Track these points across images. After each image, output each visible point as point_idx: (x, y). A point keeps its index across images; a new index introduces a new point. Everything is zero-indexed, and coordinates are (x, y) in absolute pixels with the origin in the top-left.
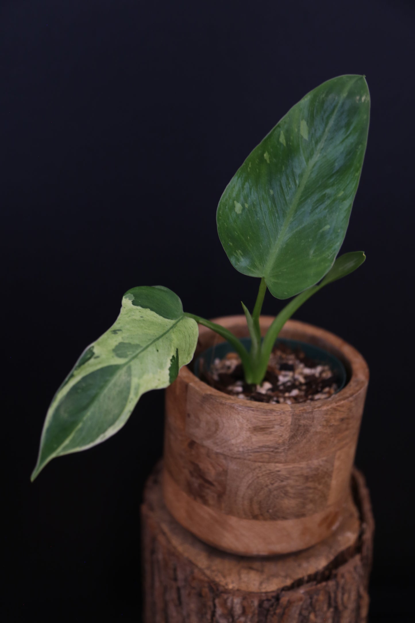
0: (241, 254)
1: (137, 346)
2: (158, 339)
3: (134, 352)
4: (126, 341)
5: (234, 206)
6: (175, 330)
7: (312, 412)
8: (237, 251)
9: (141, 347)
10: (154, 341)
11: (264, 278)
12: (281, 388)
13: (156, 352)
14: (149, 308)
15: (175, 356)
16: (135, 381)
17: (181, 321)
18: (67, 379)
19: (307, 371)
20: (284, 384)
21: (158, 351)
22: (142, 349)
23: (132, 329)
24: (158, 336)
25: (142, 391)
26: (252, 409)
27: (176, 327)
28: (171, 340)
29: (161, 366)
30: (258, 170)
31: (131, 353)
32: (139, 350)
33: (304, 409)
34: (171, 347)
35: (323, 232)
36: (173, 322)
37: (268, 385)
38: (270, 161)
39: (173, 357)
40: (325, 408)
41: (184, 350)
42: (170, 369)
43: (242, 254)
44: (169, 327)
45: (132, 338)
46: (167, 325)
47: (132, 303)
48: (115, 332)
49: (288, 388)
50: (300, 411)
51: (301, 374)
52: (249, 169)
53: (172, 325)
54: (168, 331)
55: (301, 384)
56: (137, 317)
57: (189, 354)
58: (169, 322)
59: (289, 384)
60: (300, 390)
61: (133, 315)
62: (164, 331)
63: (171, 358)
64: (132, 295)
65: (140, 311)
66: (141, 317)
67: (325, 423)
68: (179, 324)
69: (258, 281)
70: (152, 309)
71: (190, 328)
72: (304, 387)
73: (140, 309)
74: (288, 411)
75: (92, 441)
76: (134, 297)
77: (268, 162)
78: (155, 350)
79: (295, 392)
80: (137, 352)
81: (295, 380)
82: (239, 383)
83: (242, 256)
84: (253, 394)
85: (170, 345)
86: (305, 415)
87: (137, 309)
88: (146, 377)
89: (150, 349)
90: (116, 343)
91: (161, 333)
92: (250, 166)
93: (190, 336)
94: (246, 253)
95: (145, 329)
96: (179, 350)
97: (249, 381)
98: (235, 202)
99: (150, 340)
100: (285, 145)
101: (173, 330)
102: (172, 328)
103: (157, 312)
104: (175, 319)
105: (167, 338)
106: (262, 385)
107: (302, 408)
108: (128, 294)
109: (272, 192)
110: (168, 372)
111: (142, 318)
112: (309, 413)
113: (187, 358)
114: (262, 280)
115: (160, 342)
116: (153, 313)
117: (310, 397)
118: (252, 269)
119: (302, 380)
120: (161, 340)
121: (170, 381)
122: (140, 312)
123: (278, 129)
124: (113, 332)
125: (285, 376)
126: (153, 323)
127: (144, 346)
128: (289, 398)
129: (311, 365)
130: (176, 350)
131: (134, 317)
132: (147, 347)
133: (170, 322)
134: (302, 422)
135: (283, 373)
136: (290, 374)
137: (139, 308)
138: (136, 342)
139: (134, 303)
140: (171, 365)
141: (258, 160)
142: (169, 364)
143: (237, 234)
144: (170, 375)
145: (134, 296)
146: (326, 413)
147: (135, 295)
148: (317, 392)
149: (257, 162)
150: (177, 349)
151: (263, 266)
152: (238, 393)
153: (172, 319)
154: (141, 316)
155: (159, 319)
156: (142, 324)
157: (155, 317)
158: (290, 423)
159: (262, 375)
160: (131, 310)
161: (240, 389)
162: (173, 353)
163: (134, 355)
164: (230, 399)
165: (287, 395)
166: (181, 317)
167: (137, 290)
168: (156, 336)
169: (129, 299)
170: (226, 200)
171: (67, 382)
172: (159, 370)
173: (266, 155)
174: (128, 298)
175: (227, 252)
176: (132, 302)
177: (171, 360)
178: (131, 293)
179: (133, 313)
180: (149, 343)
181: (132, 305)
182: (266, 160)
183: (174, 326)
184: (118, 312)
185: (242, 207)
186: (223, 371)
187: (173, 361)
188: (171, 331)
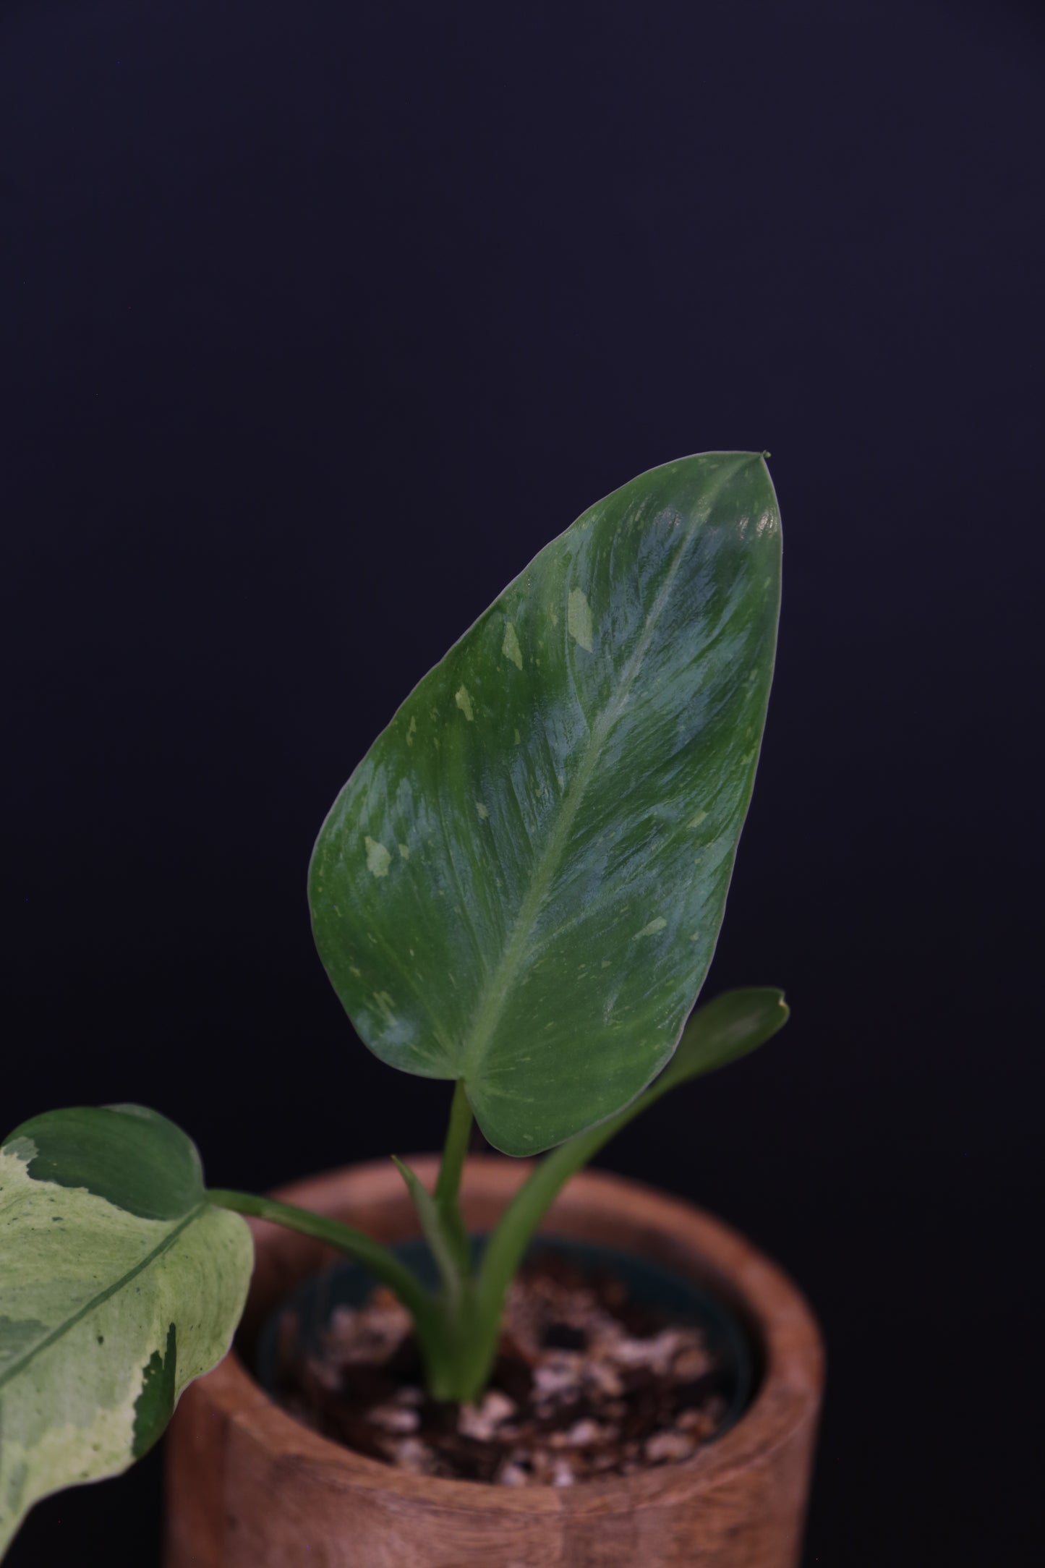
0: (387, 1004)
1: (32, 1326)
2: (106, 1295)
3: (16, 1349)
5: (363, 853)
6: (170, 1256)
7: (629, 1515)
8: (376, 995)
9: (45, 1329)
10: (93, 1304)
11: (462, 1080)
12: (545, 1412)
13: (94, 1345)
14: (86, 1185)
15: (162, 1355)
16: (12, 1452)
17: (195, 1222)
19: (630, 1351)
20: (554, 1398)
21: (101, 1340)
22: (46, 1336)
23: (19, 1265)
24: (106, 1286)
25: (36, 1491)
26: (433, 1507)
27: (176, 1247)
28: (152, 1297)
29: (108, 1397)
30: (436, 742)
32: (37, 1342)
33: (604, 1506)
34: (150, 1322)
35: (645, 938)
36: (167, 1227)
37: (499, 1407)
38: (475, 715)
39: (155, 1356)
40: (672, 1499)
41: (199, 1326)
42: (139, 1405)
43: (392, 1003)
44: (150, 1248)
45: (14, 1299)
46: (143, 1242)
47: (27, 1170)
49: (567, 1415)
50: (590, 1511)
51: (609, 1361)
52: (409, 739)
53: (161, 1240)
54: (144, 1264)
55: (608, 1399)
56: (43, 1222)
57: (216, 1337)
58: (152, 1230)
59: (569, 1400)
60: (602, 1421)
61: (27, 1215)
62: (132, 1265)
63: (146, 1361)
64: (31, 1143)
65: (54, 1196)
66: (55, 1219)
67: (673, 1548)
68: (185, 1234)
69: (446, 1089)
70: (95, 1190)
71: (225, 1246)
72: (616, 1411)
73: (54, 1192)
74: (550, 1514)
76: (37, 1150)
77: (469, 717)
78: (91, 1337)
79: (584, 1433)
80: (29, 1348)
81: (587, 1384)
82: (410, 1396)
83: (393, 1010)
84: (447, 1444)
85: (148, 1314)
86: (608, 1526)
87: (44, 1192)
88: (51, 1439)
89: (72, 1335)
91: (120, 1274)
92: (413, 727)
93: (220, 1276)
94: (404, 1002)
95: (65, 1261)
96: (178, 1329)
97: (441, 1390)
98: (368, 840)
99: (78, 1300)
100: (520, 665)
101: (163, 1258)
102: (160, 1250)
103: (113, 1199)
104: (175, 1218)
105: (138, 1290)
106: (480, 1404)
107: (596, 1502)
108: (16, 1138)
109: (482, 811)
110: (127, 1415)
111: (56, 1224)
112: (620, 1517)
113: (209, 1351)
114: (458, 1089)
115: (112, 1309)
116: (100, 1203)
117: (631, 1450)
118: (425, 1054)
119: (609, 1382)
120: (115, 1298)
121: (135, 1450)
122: (52, 1200)
123: (498, 617)
125: (557, 1369)
126: (94, 1238)
127: (55, 1324)
128: (567, 1451)
129: (642, 1330)
130: (167, 1330)
131: (30, 1222)
132: (66, 1327)
133: (155, 1231)
134: (600, 1549)
135: (557, 1357)
136: (573, 1361)
137: (51, 1186)
138: (29, 1311)
139: (36, 1171)
140: (145, 1387)
141: (435, 710)
142: (135, 1387)
143: (375, 941)
144: (137, 1426)
145: (37, 1145)
146: (678, 1513)
147: (41, 1144)
148: (656, 1428)
149: (433, 717)
150: (173, 1327)
151: (461, 1043)
152: (401, 1435)
153: (163, 1219)
154: (55, 1215)
155: (118, 1220)
156: (55, 1246)
157: (103, 1216)
158: (557, 1554)
159: (480, 1366)
160: (21, 1197)
161: (406, 1420)
162: (155, 1343)
163: (17, 1359)
164: (363, 1471)
165: (558, 1440)
166: (195, 1208)
167: (50, 1122)
168: (100, 1284)
169: (20, 1158)
170: (339, 835)
172: (99, 1411)
173: (461, 697)
174: (16, 1155)
175: (344, 997)
176: (28, 1166)
177: (146, 1371)
178: (27, 1135)
179: (27, 1208)
180: (72, 1314)
181: (27, 1178)
182: (461, 712)
183: (170, 1241)
185: (388, 855)
186: (358, 1355)
187: (153, 1372)
188: (154, 1262)
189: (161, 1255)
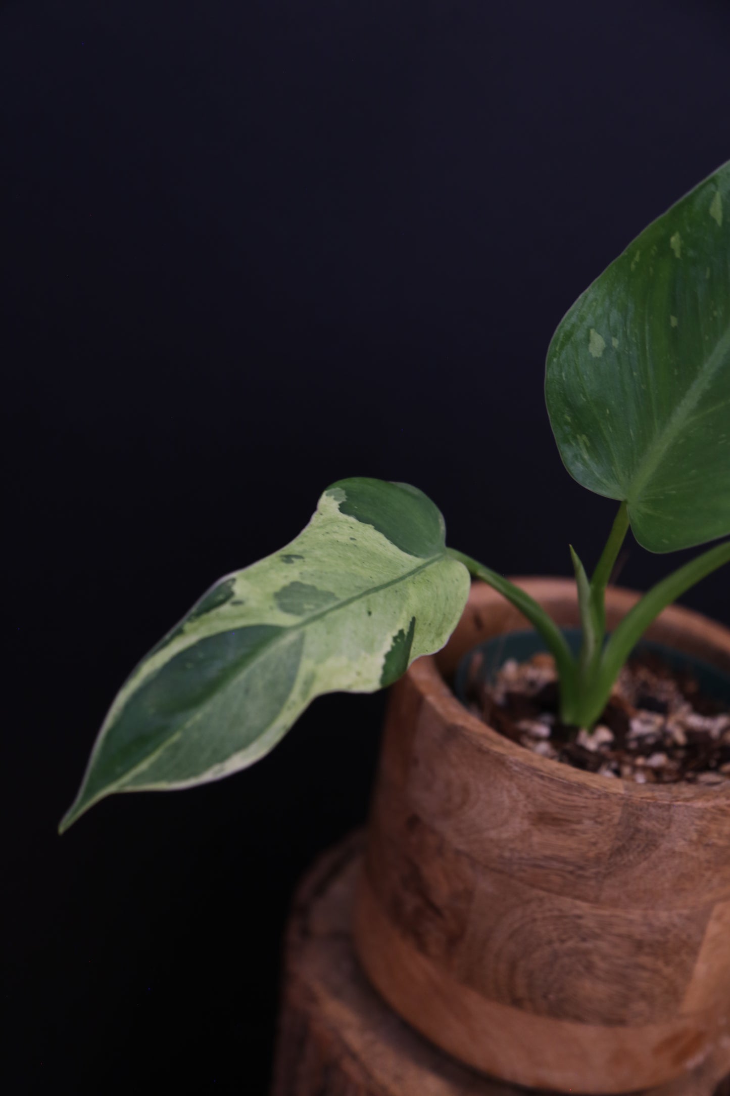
0: (585, 444)
1: (329, 596)
2: (376, 589)
3: (318, 606)
4: (307, 582)
5: (588, 340)
6: (418, 578)
8: (578, 436)
9: (337, 599)
10: (368, 592)
11: (626, 502)
12: (633, 745)
13: (365, 615)
14: (373, 524)
15: (406, 632)
16: (306, 666)
17: (436, 563)
18: (167, 637)
19: (696, 721)
20: (641, 738)
21: (370, 613)
22: (336, 603)
23: (326, 559)
24: (377, 584)
25: (318, 689)
27: (423, 574)
28: (404, 598)
29: (370, 647)
30: (651, 270)
31: (312, 607)
32: (331, 605)
34: (401, 611)
36: (418, 561)
37: (604, 734)
38: (682, 254)
39: (401, 632)
41: (430, 624)
42: (388, 656)
43: (588, 444)
44: (406, 570)
45: (321, 578)
46: (402, 566)
47: (339, 507)
48: (288, 559)
49: (647, 750)
51: (681, 724)
52: (633, 266)
53: (413, 567)
54: (402, 578)
55: (676, 746)
56: (344, 539)
57: (439, 635)
58: (409, 561)
59: (650, 741)
60: (671, 756)
61: (335, 532)
62: (395, 577)
63: (395, 633)
64: (343, 492)
65: (352, 526)
66: (352, 539)
68: (428, 568)
69: (614, 506)
70: (378, 528)
71: (453, 582)
72: (681, 754)
73: (353, 523)
75: (195, 774)
76: (346, 497)
77: (678, 255)
78: (364, 610)
79: (658, 760)
80: (326, 607)
81: (665, 734)
82: (547, 718)
83: (587, 448)
84: (568, 746)
85: (400, 608)
87: (347, 522)
88: (332, 663)
89: (353, 606)
90: (285, 582)
91: (386, 580)
92: (637, 258)
93: (447, 599)
94: (597, 446)
95: (355, 564)
96: (417, 622)
97: (568, 718)
98: (592, 331)
99: (360, 588)
100: (719, 222)
101: (414, 578)
102: (412, 573)
103: (388, 536)
104: (424, 558)
105: (396, 591)
106: (592, 732)
108: (334, 488)
109: (674, 321)
110: (380, 661)
111: (352, 542)
113: (433, 642)
114: (622, 507)
115: (379, 597)
116: (380, 536)
117: (690, 775)
118: (604, 481)
119: (680, 737)
120: (382, 592)
121: (383, 680)
122: (352, 528)
123: (712, 187)
124: (285, 559)
125: (646, 722)
126: (372, 556)
127: (343, 598)
128: (645, 769)
129: (706, 710)
130: (410, 620)
131: (336, 537)
132: (350, 601)
133: (411, 561)
134: (645, 824)
135: (644, 715)
136: (658, 720)
137: (352, 519)
138: (329, 587)
139: (343, 509)
140: (393, 648)
141: (655, 248)
142: (387, 645)
143: (584, 400)
144: (385, 668)
145: (347, 494)
147: (349, 494)
148: (706, 768)
149: (653, 252)
150: (414, 619)
151: (629, 477)
152: (538, 739)
153: (417, 556)
154: (352, 537)
155: (390, 550)
156: (350, 554)
157: (381, 544)
159: (596, 710)
160: (332, 521)
161: (543, 730)
162: (403, 624)
163: (318, 612)
165: (640, 761)
166: (438, 555)
167: (356, 483)
168: (373, 582)
169: (335, 499)
170: (573, 326)
171: (167, 644)
172: (363, 654)
173: (675, 241)
174: (333, 497)
175: (557, 435)
176: (340, 505)
177: (395, 639)
178: (341, 487)
179: (336, 529)
180: (355, 594)
181: (338, 512)
182: (672, 251)
183: (419, 570)
184: (305, 520)
185: (604, 343)
186: (517, 688)
187: (399, 640)
188: (408, 579)
189: (412, 576)
